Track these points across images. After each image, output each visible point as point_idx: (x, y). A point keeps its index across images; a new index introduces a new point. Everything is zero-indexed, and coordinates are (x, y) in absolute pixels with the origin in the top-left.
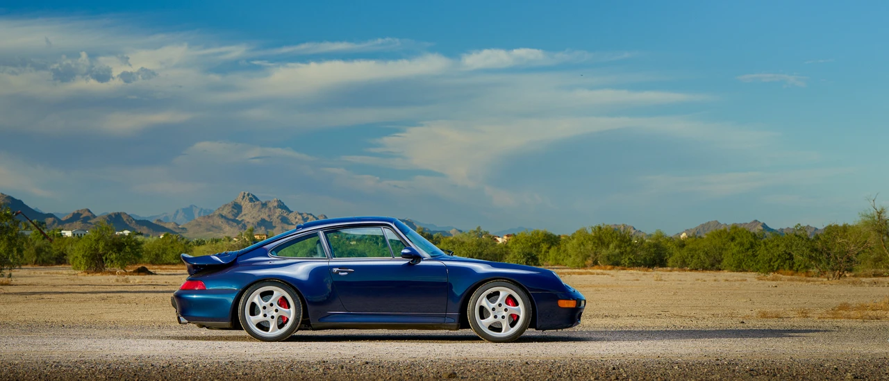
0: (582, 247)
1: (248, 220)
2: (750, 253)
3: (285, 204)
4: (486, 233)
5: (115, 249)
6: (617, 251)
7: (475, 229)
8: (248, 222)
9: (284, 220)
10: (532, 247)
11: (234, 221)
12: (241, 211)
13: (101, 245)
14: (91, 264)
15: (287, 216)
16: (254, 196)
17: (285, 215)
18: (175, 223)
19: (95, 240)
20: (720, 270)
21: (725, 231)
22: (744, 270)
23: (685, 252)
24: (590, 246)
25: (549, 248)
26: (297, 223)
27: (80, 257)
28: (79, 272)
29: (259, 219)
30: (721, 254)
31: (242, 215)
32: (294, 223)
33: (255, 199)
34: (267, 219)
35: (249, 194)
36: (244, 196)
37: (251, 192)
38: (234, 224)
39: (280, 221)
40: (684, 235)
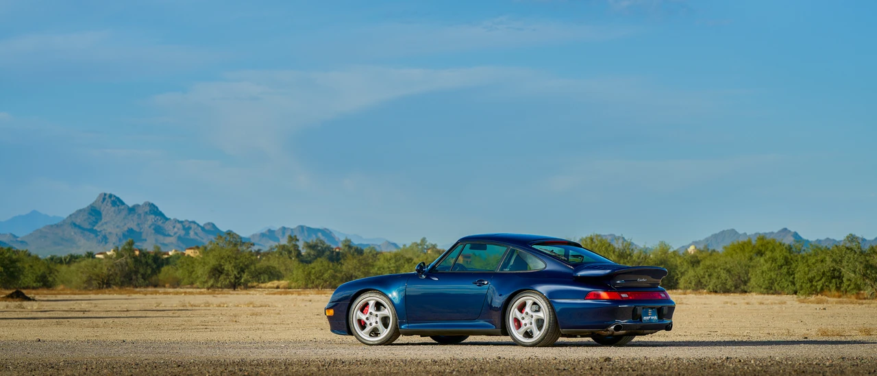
1: (109, 230)
2: (784, 270)
3: (160, 209)
4: (434, 246)
7: (419, 242)
8: (110, 233)
9: (158, 230)
11: (92, 231)
12: (101, 219)
15: (162, 225)
16: (118, 199)
17: (160, 223)
18: (11, 234)
20: (746, 292)
21: (750, 242)
22: (776, 293)
26: (175, 233)
29: (126, 229)
30: (747, 273)
31: (102, 225)
32: (172, 234)
33: (118, 203)
34: (136, 229)
35: (111, 196)
36: (104, 197)
37: (113, 193)
38: (92, 236)
39: (153, 231)
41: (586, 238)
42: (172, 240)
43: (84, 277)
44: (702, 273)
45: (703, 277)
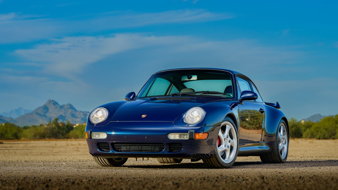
3: (74, 106)
8: (53, 117)
9: (73, 116)
11: (45, 116)
12: (48, 111)
16: (55, 102)
17: (74, 112)
18: (10, 118)
23: (312, 129)
26: (80, 117)
29: (59, 115)
30: (335, 130)
31: (49, 113)
32: (79, 117)
33: (56, 104)
34: (64, 115)
35: (53, 101)
36: (50, 102)
38: (45, 118)
39: (71, 116)
40: (303, 122)
42: (79, 120)
43: (33, 134)
44: (313, 130)
45: (314, 132)
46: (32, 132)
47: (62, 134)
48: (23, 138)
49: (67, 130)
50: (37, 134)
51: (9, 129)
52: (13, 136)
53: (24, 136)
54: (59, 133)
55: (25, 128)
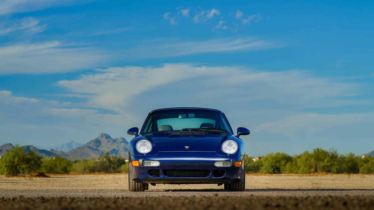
0: (308, 161)
3: (127, 140)
5: (25, 162)
6: (329, 163)
8: (105, 151)
10: (276, 161)
11: (98, 150)
12: (101, 145)
13: (16, 160)
14: (10, 171)
16: (108, 135)
17: (127, 146)
18: (62, 152)
19: (13, 156)
23: (369, 164)
24: (312, 160)
25: (286, 163)
27: (3, 166)
28: (3, 176)
29: (112, 149)
31: (101, 147)
33: (109, 138)
34: (117, 149)
35: (105, 135)
36: (102, 135)
37: (106, 133)
38: (97, 152)
39: (124, 150)
40: (363, 156)
41: (316, 149)
43: (82, 168)
44: (371, 166)
45: (371, 168)
46: (82, 166)
47: (113, 168)
48: (72, 173)
49: (118, 164)
50: (87, 168)
51: (58, 163)
52: (62, 170)
53: (74, 170)
54: (110, 167)
55: (76, 162)
